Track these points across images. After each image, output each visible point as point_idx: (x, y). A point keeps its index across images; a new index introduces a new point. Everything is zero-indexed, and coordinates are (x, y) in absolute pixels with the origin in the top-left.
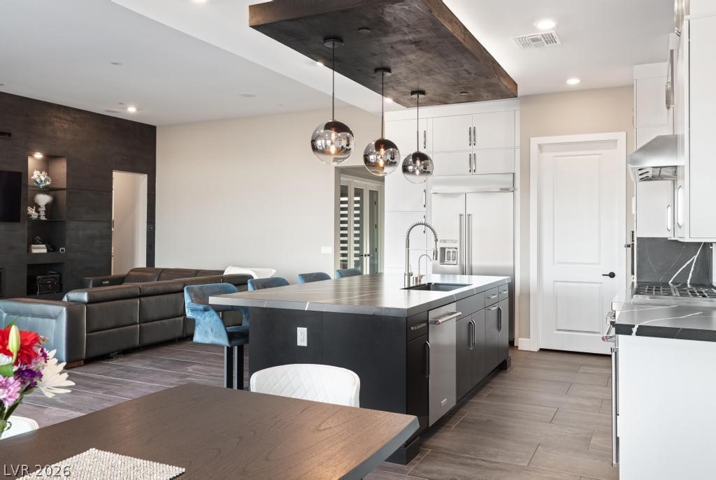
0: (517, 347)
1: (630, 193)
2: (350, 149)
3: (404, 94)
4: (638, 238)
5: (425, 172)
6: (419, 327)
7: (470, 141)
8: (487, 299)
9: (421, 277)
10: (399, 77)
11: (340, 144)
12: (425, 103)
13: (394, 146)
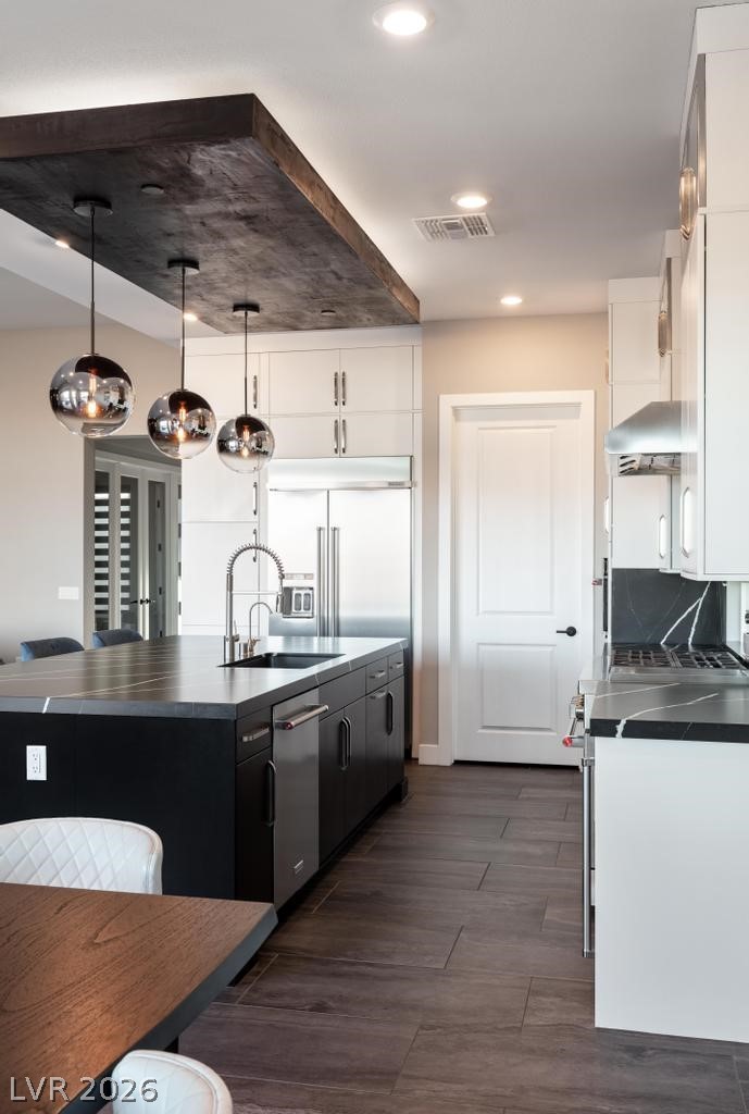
0: (417, 759)
1: (601, 492)
2: (125, 410)
3: (221, 308)
4: (614, 570)
5: (259, 452)
6: (257, 736)
7: (336, 397)
8: (368, 679)
9: (254, 642)
10: (212, 277)
11: (107, 399)
12: (258, 327)
13: (203, 404)
